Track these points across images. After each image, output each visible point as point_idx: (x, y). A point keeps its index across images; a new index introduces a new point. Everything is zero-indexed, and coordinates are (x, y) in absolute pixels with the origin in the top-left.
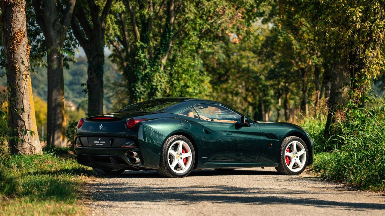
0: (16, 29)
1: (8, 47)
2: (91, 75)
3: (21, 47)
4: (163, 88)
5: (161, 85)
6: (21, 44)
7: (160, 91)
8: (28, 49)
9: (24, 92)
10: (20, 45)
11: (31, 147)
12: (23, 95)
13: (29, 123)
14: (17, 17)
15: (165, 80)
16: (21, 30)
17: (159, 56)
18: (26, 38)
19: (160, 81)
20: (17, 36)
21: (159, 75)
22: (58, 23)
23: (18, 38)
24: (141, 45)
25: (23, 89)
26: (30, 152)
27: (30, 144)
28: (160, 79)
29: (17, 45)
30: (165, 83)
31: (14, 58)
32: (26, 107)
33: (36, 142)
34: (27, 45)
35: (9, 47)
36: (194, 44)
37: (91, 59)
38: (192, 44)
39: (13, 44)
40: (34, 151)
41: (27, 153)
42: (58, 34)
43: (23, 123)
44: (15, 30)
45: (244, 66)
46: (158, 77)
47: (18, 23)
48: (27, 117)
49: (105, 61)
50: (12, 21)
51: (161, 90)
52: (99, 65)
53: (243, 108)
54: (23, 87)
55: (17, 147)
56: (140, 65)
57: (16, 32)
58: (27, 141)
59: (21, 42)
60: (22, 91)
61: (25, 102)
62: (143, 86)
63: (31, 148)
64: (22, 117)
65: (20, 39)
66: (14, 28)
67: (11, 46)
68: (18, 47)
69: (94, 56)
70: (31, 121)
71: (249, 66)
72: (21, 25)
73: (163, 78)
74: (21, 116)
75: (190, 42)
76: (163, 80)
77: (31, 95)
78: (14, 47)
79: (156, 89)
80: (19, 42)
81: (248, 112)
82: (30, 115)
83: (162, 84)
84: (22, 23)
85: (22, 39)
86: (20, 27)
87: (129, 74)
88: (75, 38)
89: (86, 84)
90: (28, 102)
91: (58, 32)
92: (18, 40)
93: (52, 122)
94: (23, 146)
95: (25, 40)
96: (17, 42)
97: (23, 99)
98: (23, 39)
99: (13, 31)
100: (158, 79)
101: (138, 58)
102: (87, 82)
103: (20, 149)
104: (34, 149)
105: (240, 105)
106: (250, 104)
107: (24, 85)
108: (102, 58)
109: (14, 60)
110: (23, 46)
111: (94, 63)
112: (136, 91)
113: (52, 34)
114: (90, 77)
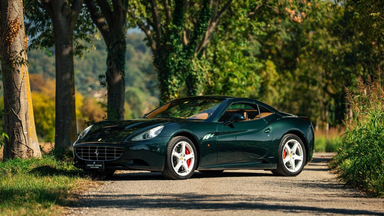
0: (12, 19)
1: (3, 38)
2: (110, 65)
3: (18, 38)
4: (205, 79)
5: (202, 75)
6: (18, 35)
7: (201, 82)
8: (25, 40)
9: (20, 89)
10: (16, 36)
11: (29, 150)
12: (20, 92)
13: (26, 124)
14: (12, 5)
15: (207, 69)
16: (18, 20)
17: (196, 41)
18: (23, 29)
19: (201, 70)
20: (12, 26)
21: (200, 63)
22: (67, 8)
23: (14, 28)
24: (174, 28)
25: (20, 85)
26: (28, 155)
27: (27, 147)
28: (200, 67)
29: (13, 37)
30: (207, 72)
31: (10, 51)
32: (23, 105)
33: (34, 144)
34: (24, 36)
35: (5, 39)
36: (244, 25)
37: (111, 47)
38: (241, 25)
39: (8, 35)
40: (31, 154)
41: (24, 156)
42: (67, 19)
43: (19, 124)
44: (10, 19)
45: (320, 47)
46: (199, 66)
47: (14, 12)
48: (24, 117)
49: (126, 49)
50: (8, 9)
51: (203, 81)
52: (120, 53)
53: (325, 100)
54: (21, 83)
55: (14, 150)
56: (173, 52)
57: (12, 22)
58: (25, 144)
59: (17, 33)
60: (19, 88)
61: (22, 100)
62: (177, 77)
63: (28, 152)
64: (19, 117)
65: (16, 30)
66: (10, 18)
67: (6, 38)
68: (14, 38)
69: (114, 43)
70: (29, 121)
71: (327, 47)
72: (17, 14)
73: (204, 67)
74: (18, 115)
75: (238, 22)
76: (205, 69)
77: (28, 92)
78: (10, 39)
79: (196, 80)
80: (15, 33)
81: (330, 106)
82: (28, 114)
83: (204, 74)
84: (18, 12)
85: (18, 30)
86: (16, 16)
87: (160, 63)
88: (92, 21)
89: (104, 76)
90: (26, 100)
91: (68, 17)
92: (14, 31)
93: (61, 120)
94: (20, 149)
95: (22, 31)
96: (13, 34)
97: (19, 97)
98: (20, 29)
99: (9, 21)
100: (199, 68)
101: (170, 43)
102: (106, 73)
103: (16, 152)
104: (32, 152)
105: (321, 98)
106: (332, 95)
107: (20, 81)
108: (124, 46)
109: (10, 53)
110: (20, 38)
111: (114, 51)
112: (168, 83)
113: (61, 19)
114: (110, 67)
